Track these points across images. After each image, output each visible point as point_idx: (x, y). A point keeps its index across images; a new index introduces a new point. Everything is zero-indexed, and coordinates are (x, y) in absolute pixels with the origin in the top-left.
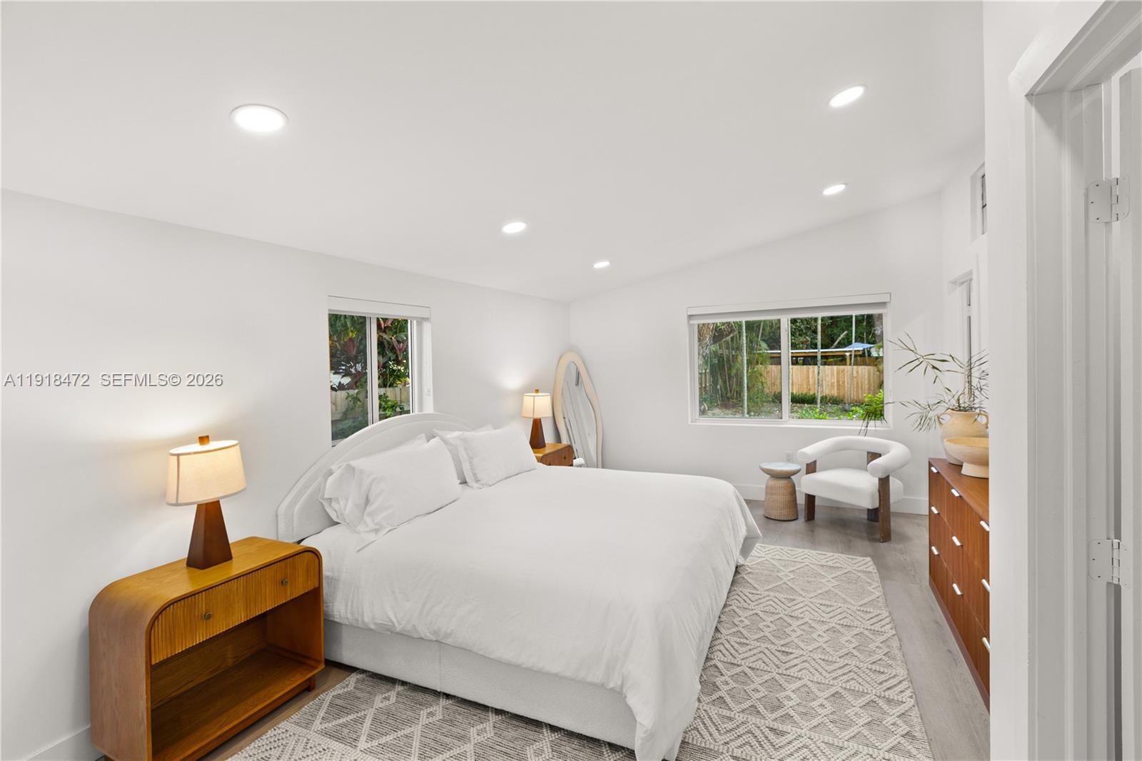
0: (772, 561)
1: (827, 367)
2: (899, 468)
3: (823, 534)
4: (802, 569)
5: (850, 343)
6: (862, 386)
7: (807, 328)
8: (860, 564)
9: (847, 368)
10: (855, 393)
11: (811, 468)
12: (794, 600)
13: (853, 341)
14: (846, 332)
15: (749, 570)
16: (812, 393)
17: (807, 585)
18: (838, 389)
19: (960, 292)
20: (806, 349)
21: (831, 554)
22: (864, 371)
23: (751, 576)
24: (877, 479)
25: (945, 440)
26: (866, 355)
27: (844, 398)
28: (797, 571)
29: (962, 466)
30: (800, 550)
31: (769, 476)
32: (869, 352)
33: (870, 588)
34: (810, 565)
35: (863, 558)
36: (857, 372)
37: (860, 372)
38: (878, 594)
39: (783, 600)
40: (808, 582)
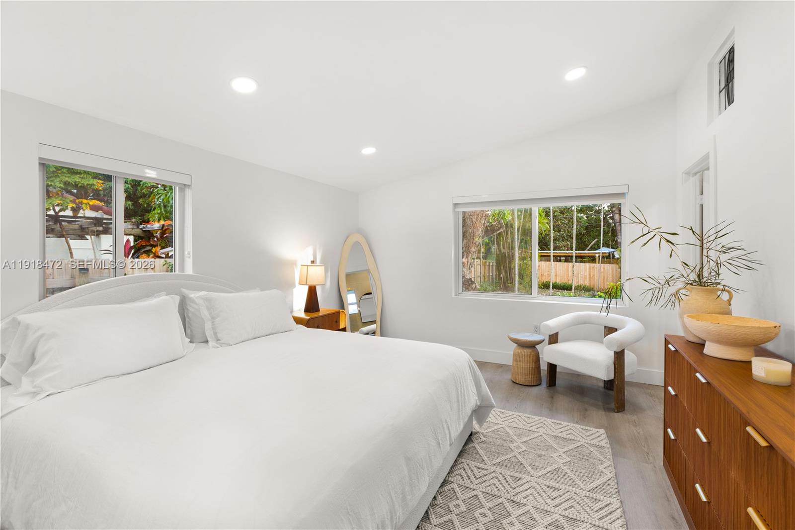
0: (507, 429)
1: (581, 264)
2: (634, 343)
3: (563, 401)
4: (534, 440)
5: (599, 248)
6: (607, 278)
7: (567, 235)
8: (593, 436)
9: (596, 265)
10: (602, 284)
11: (554, 339)
12: (520, 479)
13: (601, 245)
14: (596, 240)
15: (483, 439)
16: (570, 282)
17: (538, 459)
18: (590, 280)
19: (694, 181)
20: (567, 250)
21: (565, 424)
22: (608, 268)
23: (483, 445)
24: (613, 353)
25: (685, 316)
26: (611, 257)
27: (594, 287)
28: (530, 442)
29: (703, 345)
30: (537, 418)
31: (516, 345)
32: (613, 254)
33: (601, 467)
34: (544, 436)
35: (597, 430)
36: (604, 269)
37: (606, 268)
38: (610, 475)
39: (509, 478)
40: (540, 456)
